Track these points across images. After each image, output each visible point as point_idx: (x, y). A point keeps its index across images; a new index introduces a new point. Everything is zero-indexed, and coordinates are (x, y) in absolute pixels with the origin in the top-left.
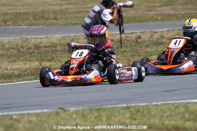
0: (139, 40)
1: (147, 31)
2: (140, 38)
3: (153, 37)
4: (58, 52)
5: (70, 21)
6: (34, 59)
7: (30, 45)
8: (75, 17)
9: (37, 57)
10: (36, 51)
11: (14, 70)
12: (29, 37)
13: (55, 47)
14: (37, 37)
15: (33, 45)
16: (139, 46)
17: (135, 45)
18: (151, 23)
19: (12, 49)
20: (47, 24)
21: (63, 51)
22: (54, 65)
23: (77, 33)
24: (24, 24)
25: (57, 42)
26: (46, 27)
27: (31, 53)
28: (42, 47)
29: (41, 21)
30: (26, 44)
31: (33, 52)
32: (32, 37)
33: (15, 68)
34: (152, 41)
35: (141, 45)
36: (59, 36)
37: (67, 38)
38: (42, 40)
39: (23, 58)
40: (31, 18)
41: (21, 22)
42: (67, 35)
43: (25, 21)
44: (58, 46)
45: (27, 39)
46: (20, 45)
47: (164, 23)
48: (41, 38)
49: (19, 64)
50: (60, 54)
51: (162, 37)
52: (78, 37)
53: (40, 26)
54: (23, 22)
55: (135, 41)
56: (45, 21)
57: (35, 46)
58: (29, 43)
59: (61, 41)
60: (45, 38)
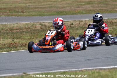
0: (72, 26)
1: (76, 20)
2: (72, 24)
3: (80, 24)
4: (24, 33)
5: (31, 13)
8: (34, 11)
9: (11, 36)
10: (11, 32)
12: (6, 23)
13: (22, 29)
14: (12, 23)
15: (8, 28)
16: (72, 29)
17: (70, 29)
18: (79, 15)
20: (17, 15)
21: (27, 32)
22: (21, 41)
23: (35, 21)
25: (23, 26)
26: (16, 17)
27: (7, 33)
28: (14, 30)
29: (14, 13)
30: (4, 28)
31: (9, 32)
32: (8, 23)
34: (80, 26)
35: (73, 29)
36: (24, 23)
37: (29, 24)
38: (14, 25)
39: (2, 36)
40: (8, 12)
42: (30, 22)
44: (24, 29)
45: (5, 25)
46: (1, 28)
47: (87, 15)
48: (14, 24)
50: (25, 34)
51: (86, 24)
52: (35, 24)
53: (13, 17)
54: (3, 14)
55: (70, 26)
56: (16, 13)
57: (10, 29)
58: (6, 27)
59: (26, 26)
60: (16, 24)
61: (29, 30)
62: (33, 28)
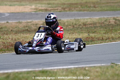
4: (98, 28)
5: (103, 8)
6: (84, 32)
7: (80, 23)
8: (106, 6)
9: (86, 30)
10: (84, 27)
11: (73, 39)
12: (79, 18)
13: (95, 24)
14: (84, 18)
19: (70, 25)
20: (90, 10)
21: (101, 27)
22: (97, 35)
23: (108, 16)
24: (75, 10)
25: (96, 21)
26: (89, 12)
27: (81, 28)
28: (88, 25)
29: (86, 8)
30: (78, 22)
32: (82, 18)
33: (74, 37)
36: (97, 18)
37: (102, 19)
39: (76, 31)
40: (79, 7)
41: (73, 9)
42: (102, 17)
43: (76, 9)
44: (97, 24)
45: (78, 20)
46: (74, 23)
48: (87, 19)
49: (75, 35)
50: (99, 29)
52: (109, 18)
53: (86, 12)
54: (75, 9)
56: (88, 8)
57: (83, 23)
58: (79, 22)
59: (99, 21)
60: (89, 18)
61: (103, 25)
62: (107, 23)
